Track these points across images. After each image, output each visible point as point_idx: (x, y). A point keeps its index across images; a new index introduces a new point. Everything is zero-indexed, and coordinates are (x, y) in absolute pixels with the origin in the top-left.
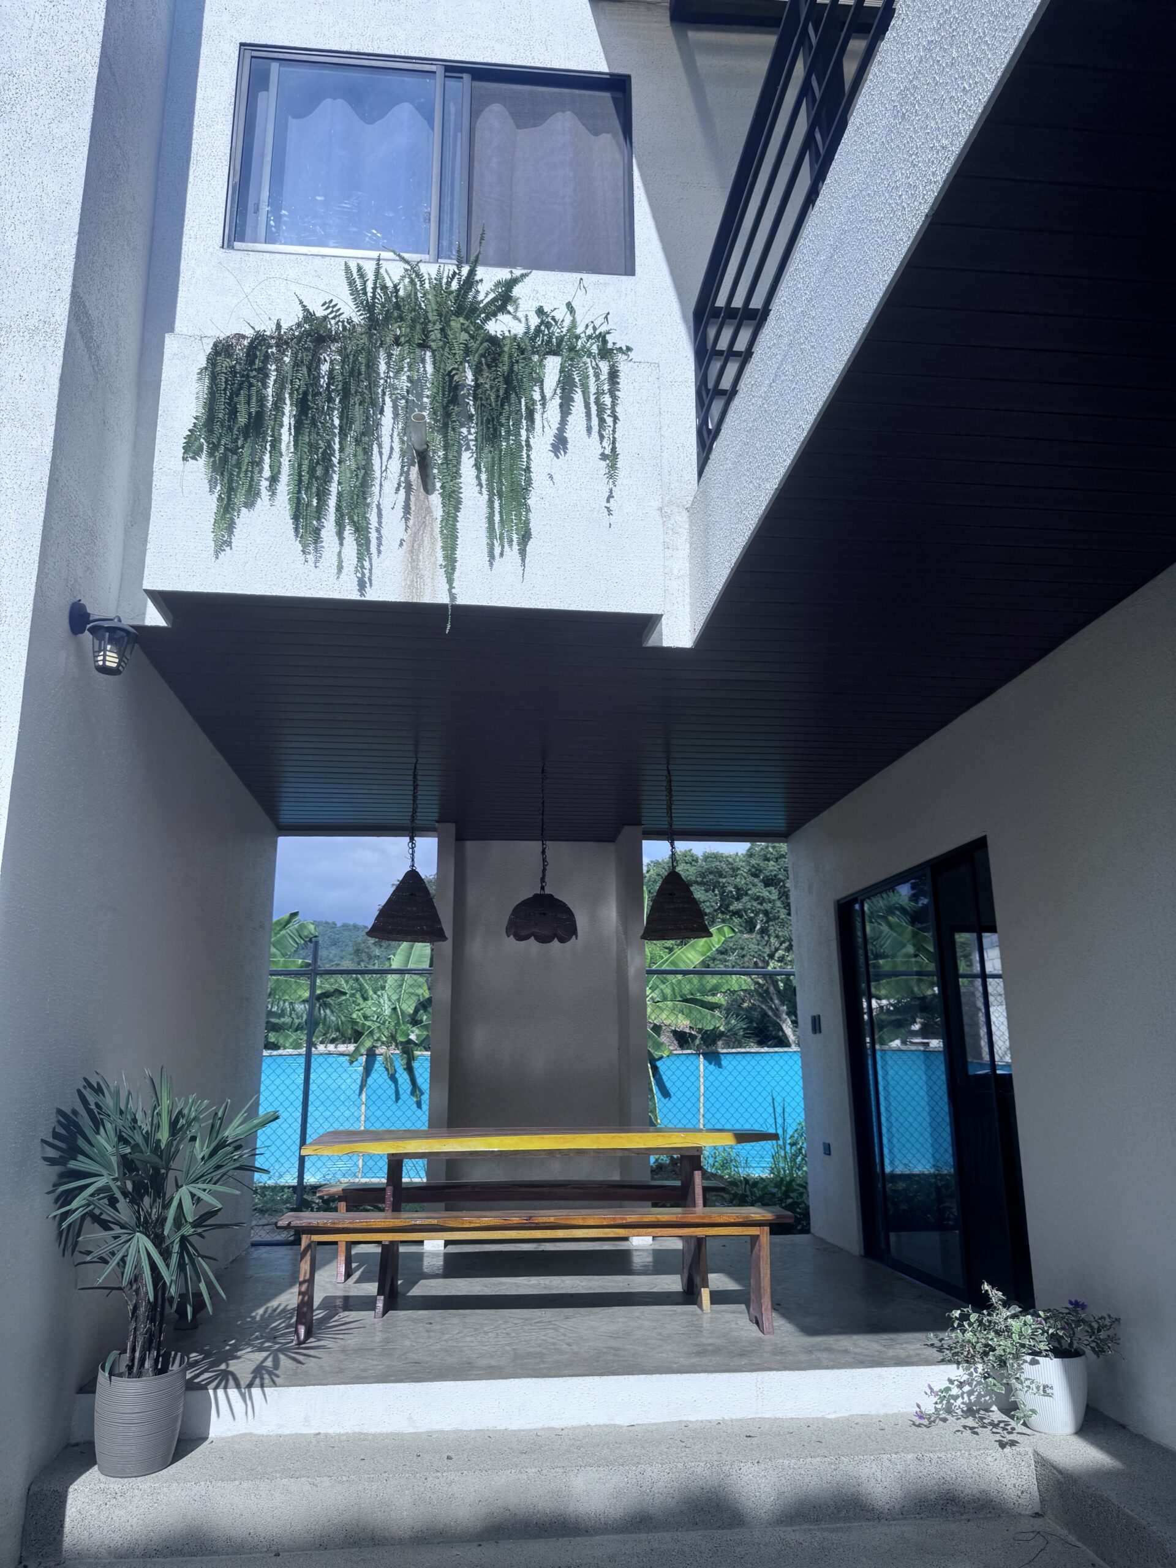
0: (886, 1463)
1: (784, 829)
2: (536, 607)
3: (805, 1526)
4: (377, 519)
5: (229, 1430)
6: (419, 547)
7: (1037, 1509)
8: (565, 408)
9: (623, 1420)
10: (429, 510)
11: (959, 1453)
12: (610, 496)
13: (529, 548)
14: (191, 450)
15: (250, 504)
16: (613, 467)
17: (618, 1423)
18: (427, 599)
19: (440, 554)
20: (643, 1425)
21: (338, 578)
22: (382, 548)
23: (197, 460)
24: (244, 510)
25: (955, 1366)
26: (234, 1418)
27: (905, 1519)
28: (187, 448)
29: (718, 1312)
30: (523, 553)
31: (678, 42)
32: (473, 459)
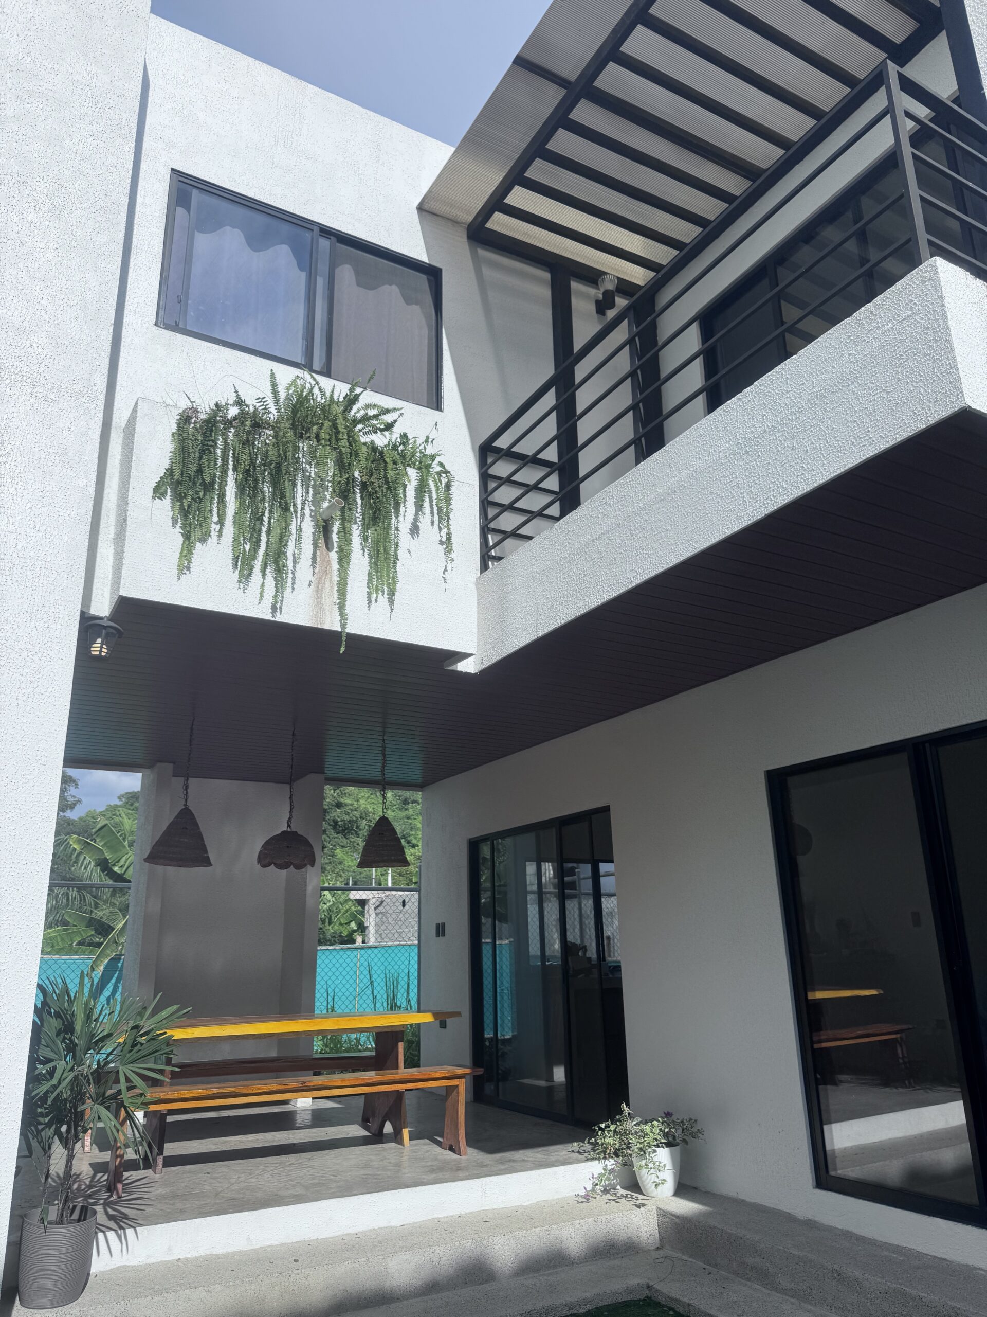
0: (578, 1226)
1: (420, 781)
2: (398, 640)
3: (531, 1275)
4: (292, 564)
5: (107, 1265)
6: (322, 588)
7: (658, 1245)
8: (419, 506)
9: (396, 1223)
10: (329, 563)
11: (617, 1215)
12: (445, 570)
13: (396, 597)
14: (158, 492)
15: (203, 540)
16: (448, 550)
17: (393, 1224)
18: (327, 626)
19: (336, 595)
20: (410, 1224)
21: (260, 603)
22: (295, 586)
23: (162, 500)
24: (198, 544)
25: (598, 1161)
26: (111, 1255)
27: (587, 1261)
28: (156, 490)
29: (415, 1145)
30: (391, 601)
31: (472, 254)
32: (359, 530)
